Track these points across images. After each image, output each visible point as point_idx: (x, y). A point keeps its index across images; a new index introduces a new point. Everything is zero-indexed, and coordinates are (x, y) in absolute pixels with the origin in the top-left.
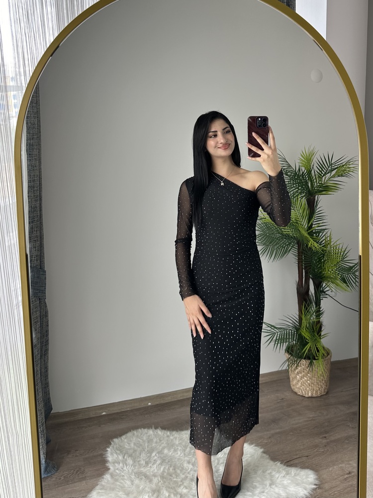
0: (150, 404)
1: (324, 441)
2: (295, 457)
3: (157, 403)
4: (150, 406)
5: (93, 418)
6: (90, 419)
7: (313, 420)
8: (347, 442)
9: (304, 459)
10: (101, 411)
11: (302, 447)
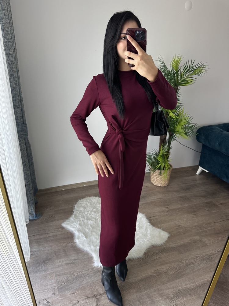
0: (85, 185)
1: (167, 209)
2: (153, 216)
3: (89, 185)
4: (85, 186)
5: (59, 191)
6: (57, 192)
7: (162, 198)
8: (178, 211)
9: (157, 217)
10: (62, 188)
11: (156, 211)
